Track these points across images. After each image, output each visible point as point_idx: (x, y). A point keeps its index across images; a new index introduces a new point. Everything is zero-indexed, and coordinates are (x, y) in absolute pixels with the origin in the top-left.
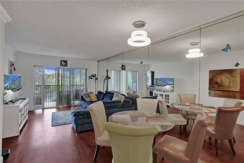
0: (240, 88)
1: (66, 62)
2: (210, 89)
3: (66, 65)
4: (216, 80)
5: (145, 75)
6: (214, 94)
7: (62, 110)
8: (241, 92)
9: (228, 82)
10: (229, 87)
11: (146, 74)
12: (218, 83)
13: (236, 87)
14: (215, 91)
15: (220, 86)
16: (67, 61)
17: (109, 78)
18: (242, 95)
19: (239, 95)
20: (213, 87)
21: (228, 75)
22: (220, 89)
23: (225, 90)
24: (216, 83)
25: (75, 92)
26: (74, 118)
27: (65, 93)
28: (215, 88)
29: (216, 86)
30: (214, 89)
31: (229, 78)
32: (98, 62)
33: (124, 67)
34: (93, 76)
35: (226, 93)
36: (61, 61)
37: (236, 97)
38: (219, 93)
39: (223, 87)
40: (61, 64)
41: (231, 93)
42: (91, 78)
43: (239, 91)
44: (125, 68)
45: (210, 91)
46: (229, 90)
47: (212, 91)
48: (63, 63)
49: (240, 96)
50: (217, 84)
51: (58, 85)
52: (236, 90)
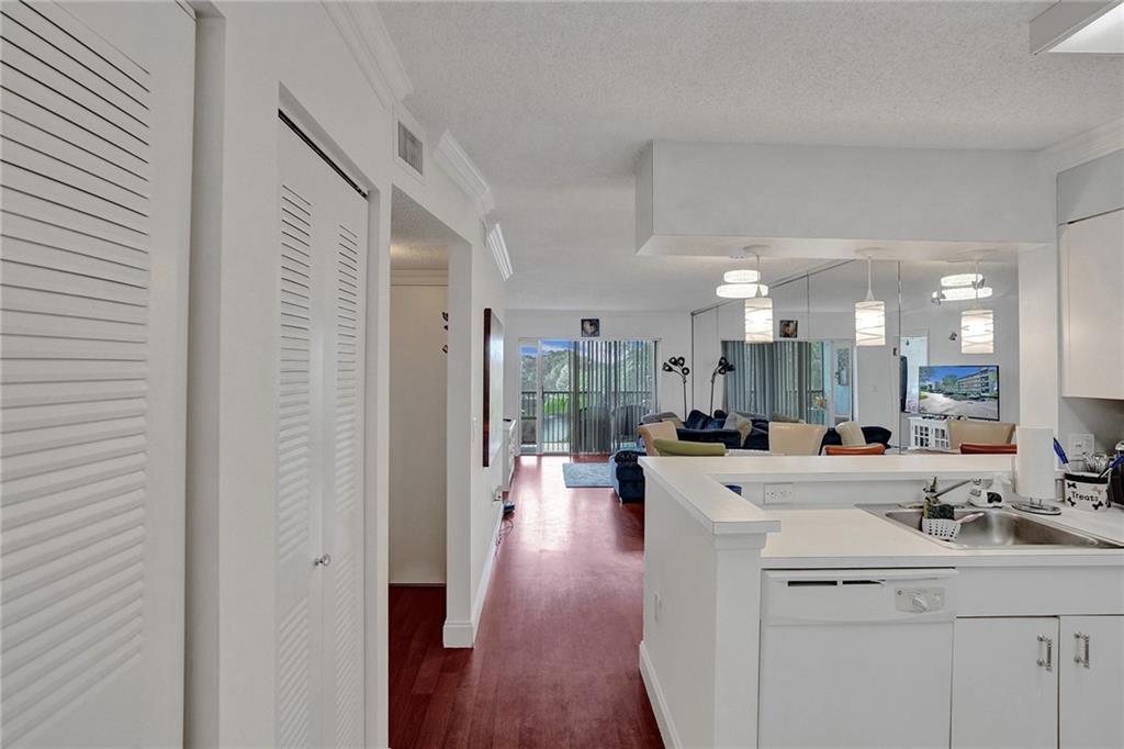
1: (595, 323)
3: (596, 333)
5: (895, 354)
7: (585, 462)
11: (895, 350)
16: (598, 320)
17: (731, 368)
25: (621, 415)
26: (616, 465)
27: (594, 414)
32: (693, 314)
33: (792, 326)
34: (676, 363)
36: (583, 321)
40: (583, 329)
42: (670, 370)
44: (796, 330)
48: (587, 326)
51: (577, 393)
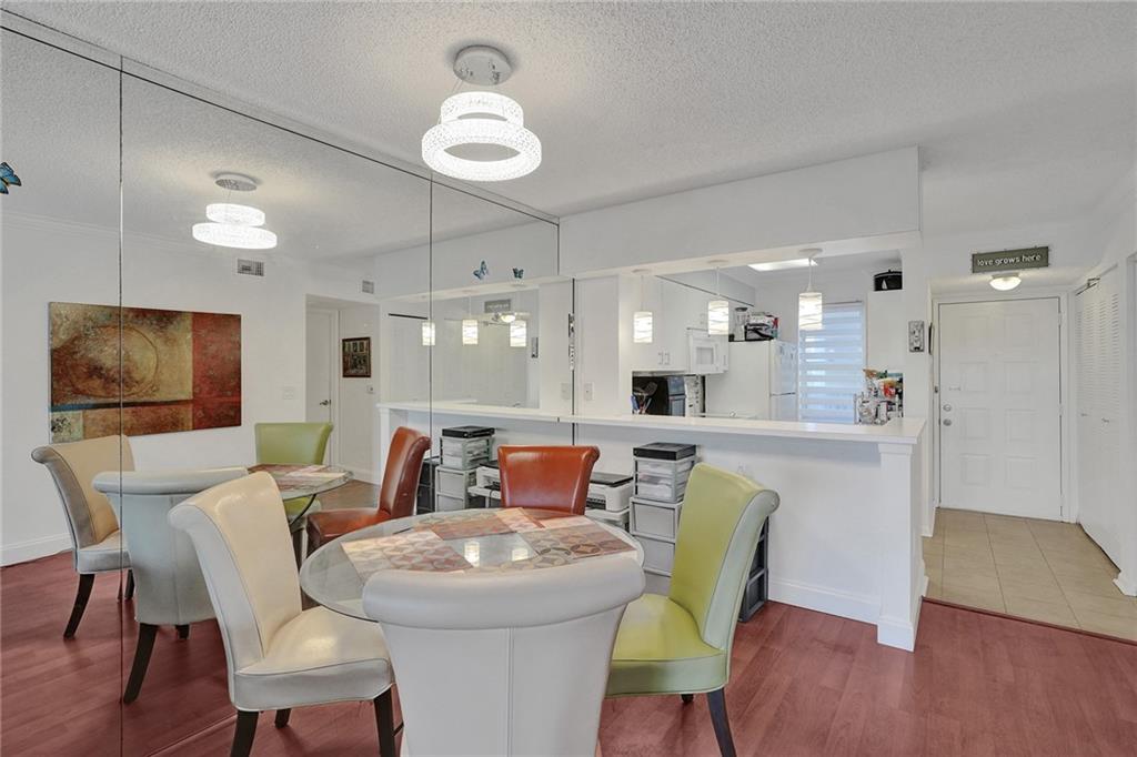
0: (194, 388)
2: (56, 404)
4: (90, 355)
6: (84, 427)
8: (195, 401)
9: (153, 363)
10: (155, 387)
12: (101, 368)
13: (182, 384)
14: (88, 412)
15: (114, 386)
18: (200, 412)
19: (190, 416)
20: (77, 392)
21: (151, 336)
22: (114, 396)
23: (143, 400)
24: (95, 371)
28: (88, 396)
29: (96, 383)
30: (82, 400)
31: (155, 348)
35: (147, 414)
37: (183, 424)
38: (110, 416)
39: (134, 390)
41: (165, 410)
43: (192, 397)
45: (57, 415)
46: (158, 398)
47: (69, 415)
49: (194, 415)
50: (100, 376)
52: (183, 397)
